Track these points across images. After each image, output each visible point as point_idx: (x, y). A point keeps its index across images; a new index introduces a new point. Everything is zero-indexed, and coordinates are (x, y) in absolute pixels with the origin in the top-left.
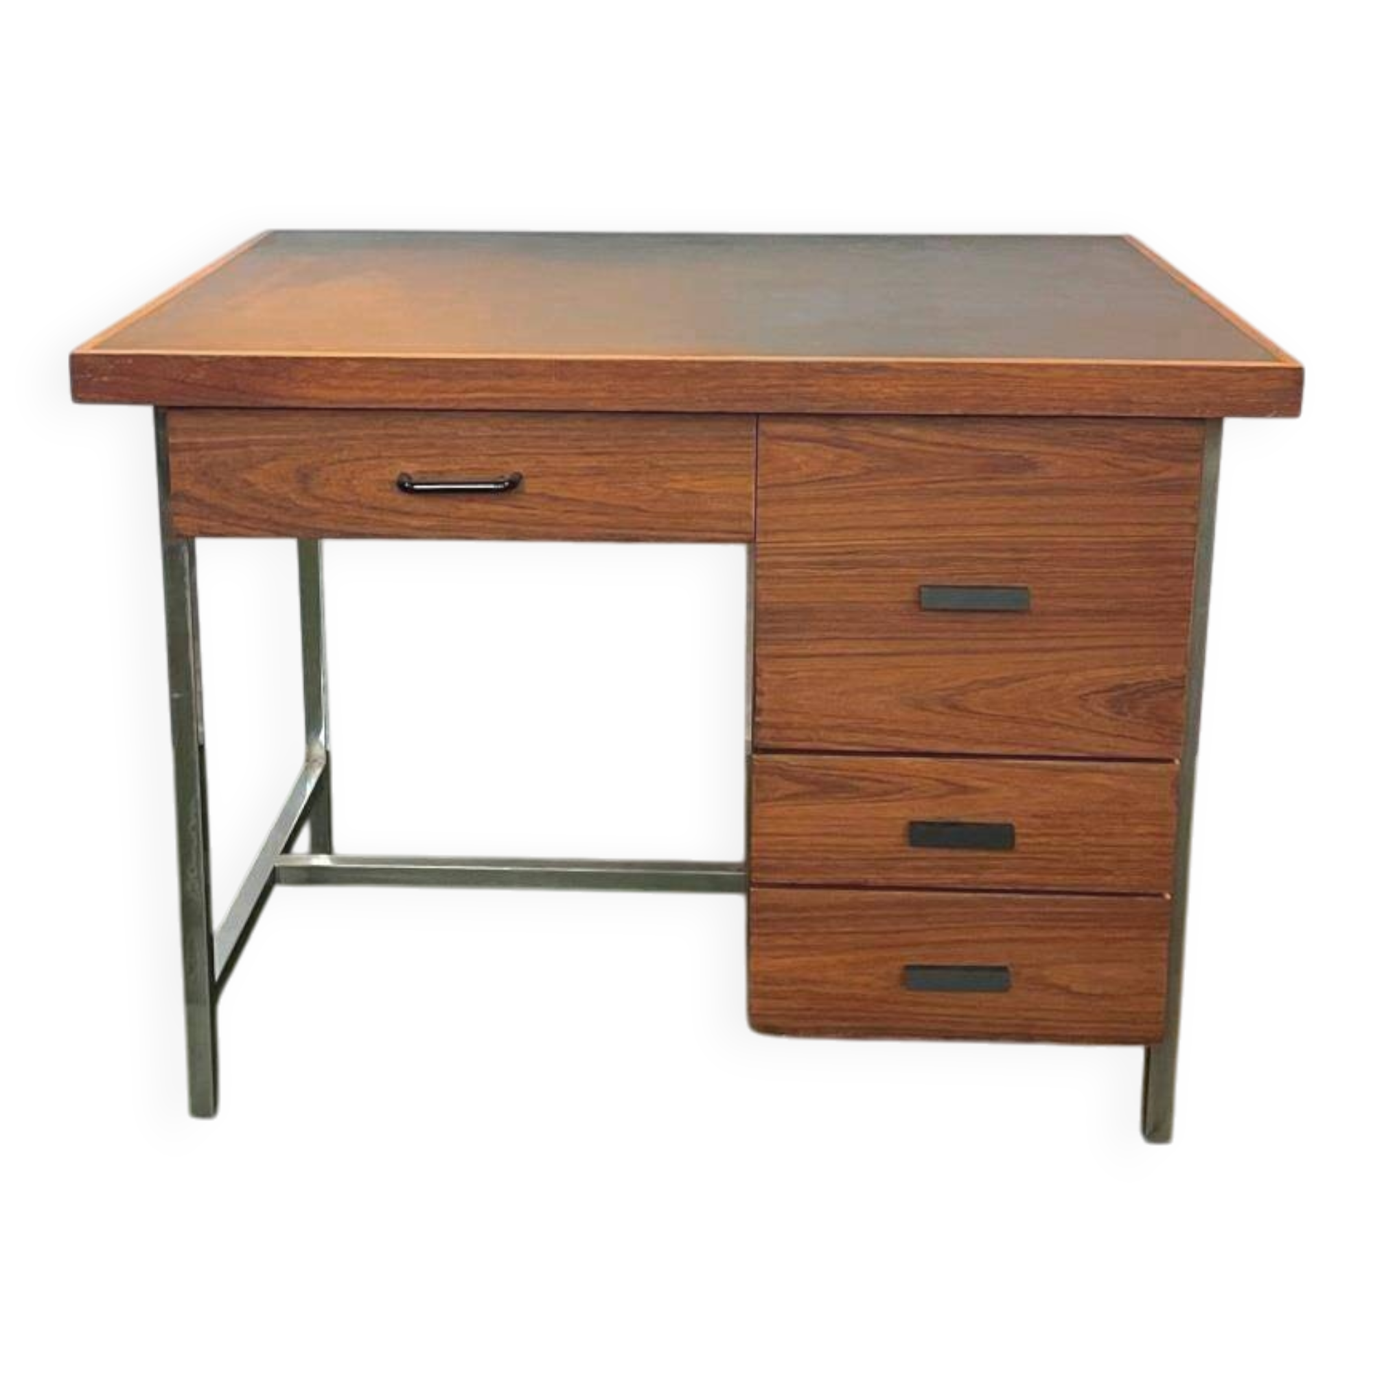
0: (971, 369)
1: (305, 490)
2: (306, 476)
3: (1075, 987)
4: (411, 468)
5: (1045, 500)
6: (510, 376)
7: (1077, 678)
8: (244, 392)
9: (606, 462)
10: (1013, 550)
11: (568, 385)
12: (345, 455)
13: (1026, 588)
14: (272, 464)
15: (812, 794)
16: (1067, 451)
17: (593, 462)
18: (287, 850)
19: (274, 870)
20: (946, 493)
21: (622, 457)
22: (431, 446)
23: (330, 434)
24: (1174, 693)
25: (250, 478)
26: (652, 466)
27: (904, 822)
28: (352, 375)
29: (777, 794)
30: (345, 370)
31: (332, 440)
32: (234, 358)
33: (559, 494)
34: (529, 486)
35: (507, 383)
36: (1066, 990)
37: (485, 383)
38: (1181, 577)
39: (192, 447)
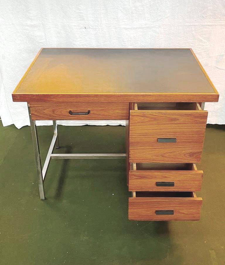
0: (164, 95)
1: (54, 113)
2: (53, 111)
3: (185, 213)
4: (71, 110)
5: (179, 125)
6: (88, 97)
7: (184, 152)
8: (42, 100)
9: (104, 108)
10: (174, 133)
11: (97, 98)
12: (60, 108)
13: (176, 139)
14: (48, 109)
15: (140, 178)
16: (184, 117)
17: (102, 108)
18: (52, 153)
19: (51, 157)
20: (162, 124)
21: (107, 108)
22: (75, 106)
23: (57, 105)
24: (200, 154)
25: (44, 111)
26: (112, 109)
27: (155, 182)
28: (61, 97)
29: (133, 178)
30: (60, 96)
31: (58, 105)
32: (40, 95)
33: (96, 113)
34: (91, 112)
35: (88, 98)
36: (184, 213)
37: (84, 98)
38: (202, 136)
39: (34, 107)
